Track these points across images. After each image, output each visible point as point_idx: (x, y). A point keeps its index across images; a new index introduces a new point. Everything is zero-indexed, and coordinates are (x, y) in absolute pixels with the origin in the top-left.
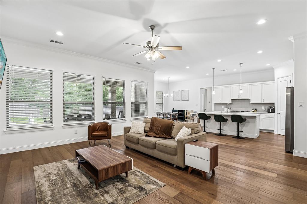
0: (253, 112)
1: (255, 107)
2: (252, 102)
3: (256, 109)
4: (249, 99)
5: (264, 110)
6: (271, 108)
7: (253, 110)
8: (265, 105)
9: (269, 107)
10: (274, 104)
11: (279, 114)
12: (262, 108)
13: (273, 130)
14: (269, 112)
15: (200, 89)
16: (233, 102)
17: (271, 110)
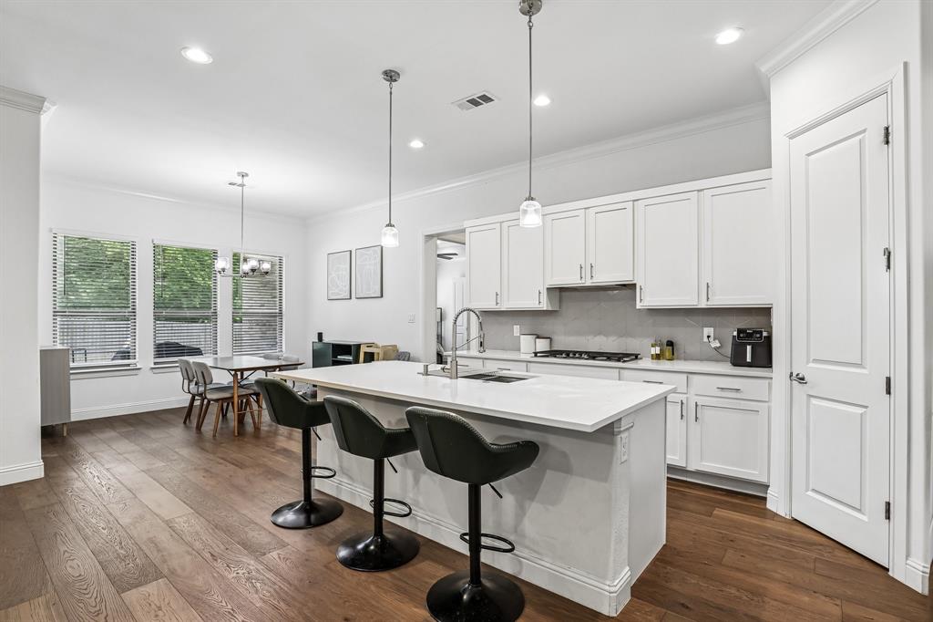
0: (658, 357)
1: (667, 332)
2: (646, 300)
3: (670, 344)
4: (635, 285)
5: (716, 349)
6: (750, 336)
7: (657, 351)
8: (718, 319)
9: (740, 331)
10: (766, 312)
11: (801, 379)
12: (706, 340)
13: (763, 480)
14: (738, 360)
15: (421, 240)
16: (561, 301)
17: (749, 348)
